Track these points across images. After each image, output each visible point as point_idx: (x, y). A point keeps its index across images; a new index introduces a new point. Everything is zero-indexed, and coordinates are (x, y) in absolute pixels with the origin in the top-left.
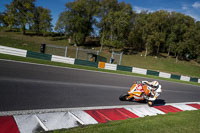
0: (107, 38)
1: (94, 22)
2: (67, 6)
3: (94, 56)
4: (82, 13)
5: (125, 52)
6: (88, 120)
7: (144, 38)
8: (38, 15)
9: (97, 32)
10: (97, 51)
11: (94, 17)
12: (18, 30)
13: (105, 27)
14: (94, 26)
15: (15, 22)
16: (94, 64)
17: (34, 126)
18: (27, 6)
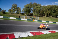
0: (35, 13)
1: (31, 9)
2: (25, 6)
3: (32, 18)
4: (28, 7)
5: (40, 16)
6: (31, 35)
7: (44, 13)
8: (18, 9)
9: (32, 12)
11: (31, 8)
12: (14, 13)
13: (34, 11)
14: (31, 11)
16: (32, 20)
17: (18, 36)
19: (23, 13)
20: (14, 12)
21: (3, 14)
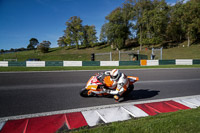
0: (145, 37)
1: (131, 25)
2: (107, 18)
3: (135, 55)
4: (120, 20)
5: (165, 46)
7: (183, 28)
8: (86, 32)
9: (134, 34)
10: (138, 51)
11: (130, 22)
13: (142, 28)
14: (131, 30)
15: (71, 42)
16: (137, 62)
18: (78, 27)
19: (103, 44)
20: (75, 44)
21: (42, 54)
